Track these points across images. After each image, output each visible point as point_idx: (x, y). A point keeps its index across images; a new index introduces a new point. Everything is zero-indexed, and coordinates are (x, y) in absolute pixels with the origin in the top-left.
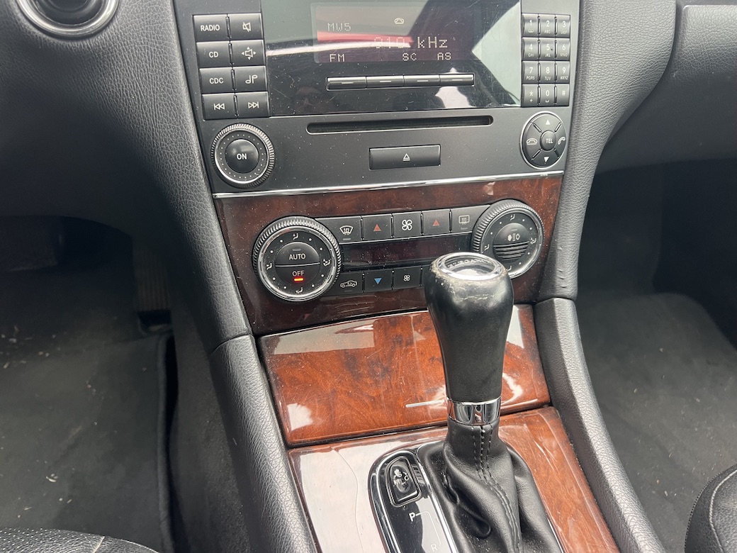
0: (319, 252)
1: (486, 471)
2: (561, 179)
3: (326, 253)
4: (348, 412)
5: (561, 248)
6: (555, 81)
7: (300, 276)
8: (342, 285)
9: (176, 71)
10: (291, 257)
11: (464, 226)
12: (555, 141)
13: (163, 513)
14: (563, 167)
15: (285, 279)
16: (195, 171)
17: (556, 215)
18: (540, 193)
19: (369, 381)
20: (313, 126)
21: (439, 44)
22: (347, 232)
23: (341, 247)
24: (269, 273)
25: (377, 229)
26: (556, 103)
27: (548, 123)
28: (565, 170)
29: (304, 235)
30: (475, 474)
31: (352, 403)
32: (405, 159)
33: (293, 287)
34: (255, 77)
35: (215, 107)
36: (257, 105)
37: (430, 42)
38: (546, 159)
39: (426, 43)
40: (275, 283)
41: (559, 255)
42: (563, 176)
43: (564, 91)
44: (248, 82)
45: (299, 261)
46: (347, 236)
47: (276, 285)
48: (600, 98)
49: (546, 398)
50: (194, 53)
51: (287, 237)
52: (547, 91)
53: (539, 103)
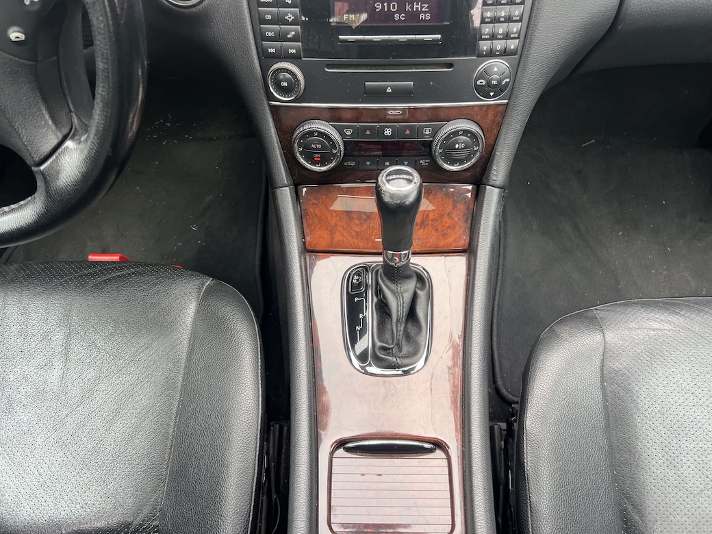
0: (330, 144)
1: (399, 285)
2: (505, 106)
3: (334, 145)
4: (341, 238)
5: (498, 154)
6: (507, 36)
7: (318, 157)
8: (346, 164)
9: (246, 26)
10: (312, 146)
11: (427, 135)
12: (500, 82)
13: (257, 262)
14: (508, 98)
15: (310, 158)
18: (487, 115)
19: (357, 222)
20: (329, 66)
21: (422, 7)
22: (348, 133)
23: (344, 142)
24: (300, 152)
25: (368, 132)
26: (505, 53)
27: (495, 69)
28: (509, 100)
29: (321, 134)
30: (392, 286)
31: (345, 234)
32: (388, 91)
33: (314, 163)
34: (293, 33)
35: (269, 50)
36: (295, 51)
37: (415, 7)
38: (492, 94)
39: (412, 8)
40: (304, 159)
41: (496, 158)
42: (507, 104)
43: (513, 44)
44: (289, 36)
45: (317, 149)
46: (348, 136)
47: (304, 160)
49: (466, 247)
50: (257, 14)
51: (311, 133)
52: (499, 45)
53: (491, 54)
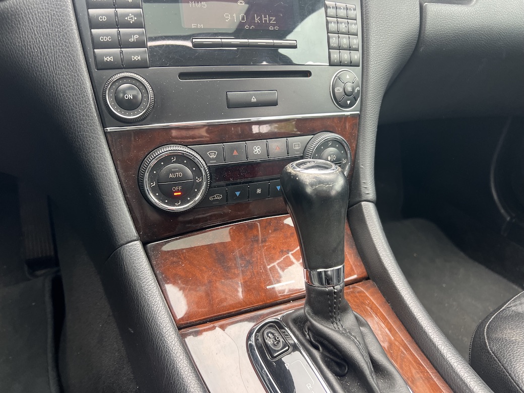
0: (192, 171)
2: (358, 118)
5: (362, 167)
6: (350, 48)
7: (178, 191)
8: (211, 198)
10: (171, 176)
11: (297, 151)
12: (353, 89)
14: (359, 108)
15: (166, 194)
16: (90, 110)
17: (357, 144)
18: (345, 127)
19: (236, 271)
20: (183, 75)
21: (270, 20)
22: (213, 156)
23: (209, 167)
24: (154, 190)
25: (235, 153)
26: (351, 64)
27: (348, 77)
28: (361, 111)
29: (181, 157)
30: (331, 326)
32: (253, 100)
33: (173, 200)
34: (136, 37)
35: (105, 59)
36: (139, 58)
37: (263, 19)
38: (349, 102)
39: (261, 19)
41: (361, 171)
42: (359, 116)
43: (357, 56)
44: (131, 40)
45: (178, 179)
46: (213, 159)
47: (159, 199)
48: (379, 61)
49: (365, 274)
50: (86, 17)
51: (167, 159)
52: (345, 56)
53: (340, 64)
